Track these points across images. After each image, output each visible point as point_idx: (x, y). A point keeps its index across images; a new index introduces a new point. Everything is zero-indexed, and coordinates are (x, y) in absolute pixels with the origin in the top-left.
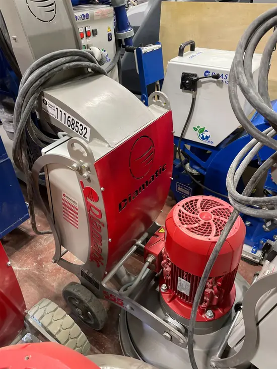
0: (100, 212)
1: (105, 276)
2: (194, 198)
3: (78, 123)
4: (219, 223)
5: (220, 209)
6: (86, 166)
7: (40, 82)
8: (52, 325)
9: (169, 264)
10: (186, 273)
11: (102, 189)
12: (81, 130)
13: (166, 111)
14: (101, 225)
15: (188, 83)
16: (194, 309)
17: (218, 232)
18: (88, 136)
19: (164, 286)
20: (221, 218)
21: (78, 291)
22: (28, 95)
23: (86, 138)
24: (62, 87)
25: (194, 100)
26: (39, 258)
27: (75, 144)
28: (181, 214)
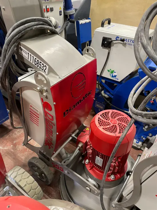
0: (52, 117)
1: (54, 154)
2: (107, 111)
3: (41, 63)
4: (121, 126)
5: (122, 118)
6: (45, 89)
7: (18, 36)
8: (21, 181)
9: (91, 148)
10: (101, 153)
11: (54, 103)
13: (93, 59)
14: (52, 125)
15: (106, 43)
16: (104, 174)
17: (120, 131)
19: (87, 161)
20: (123, 123)
21: (37, 162)
22: (10, 44)
23: (45, 72)
24: (32, 40)
25: (109, 54)
26: (14, 142)
27: (39, 75)
28: (100, 120)
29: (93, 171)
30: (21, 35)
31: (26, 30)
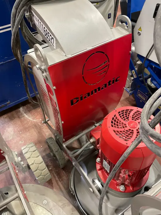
0: (55, 103)
3: (49, 34)
6: (43, 68)
8: (30, 159)
10: (108, 159)
11: (54, 87)
12: (51, 39)
19: (98, 159)
21: (52, 144)
22: (19, 7)
23: (54, 46)
28: (115, 118)
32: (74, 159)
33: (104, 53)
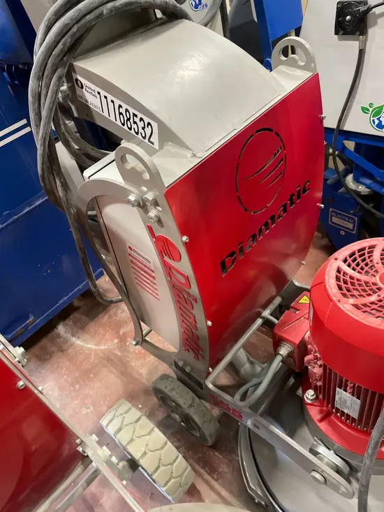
0: (187, 278)
1: (209, 373)
2: (366, 243)
3: (136, 116)
6: (151, 198)
7: (64, 44)
8: (133, 444)
9: (319, 363)
10: (352, 383)
11: (185, 238)
12: (143, 128)
13: (307, 75)
14: (191, 299)
15: (349, 21)
16: (370, 451)
18: (155, 138)
19: (310, 394)
21: (173, 389)
23: (153, 143)
24: (106, 51)
25: (362, 53)
26: (122, 332)
27: (128, 157)
28: (341, 275)
29: (332, 424)
30: (69, 40)
31: (83, 21)
32: (248, 410)
33: (271, 130)
